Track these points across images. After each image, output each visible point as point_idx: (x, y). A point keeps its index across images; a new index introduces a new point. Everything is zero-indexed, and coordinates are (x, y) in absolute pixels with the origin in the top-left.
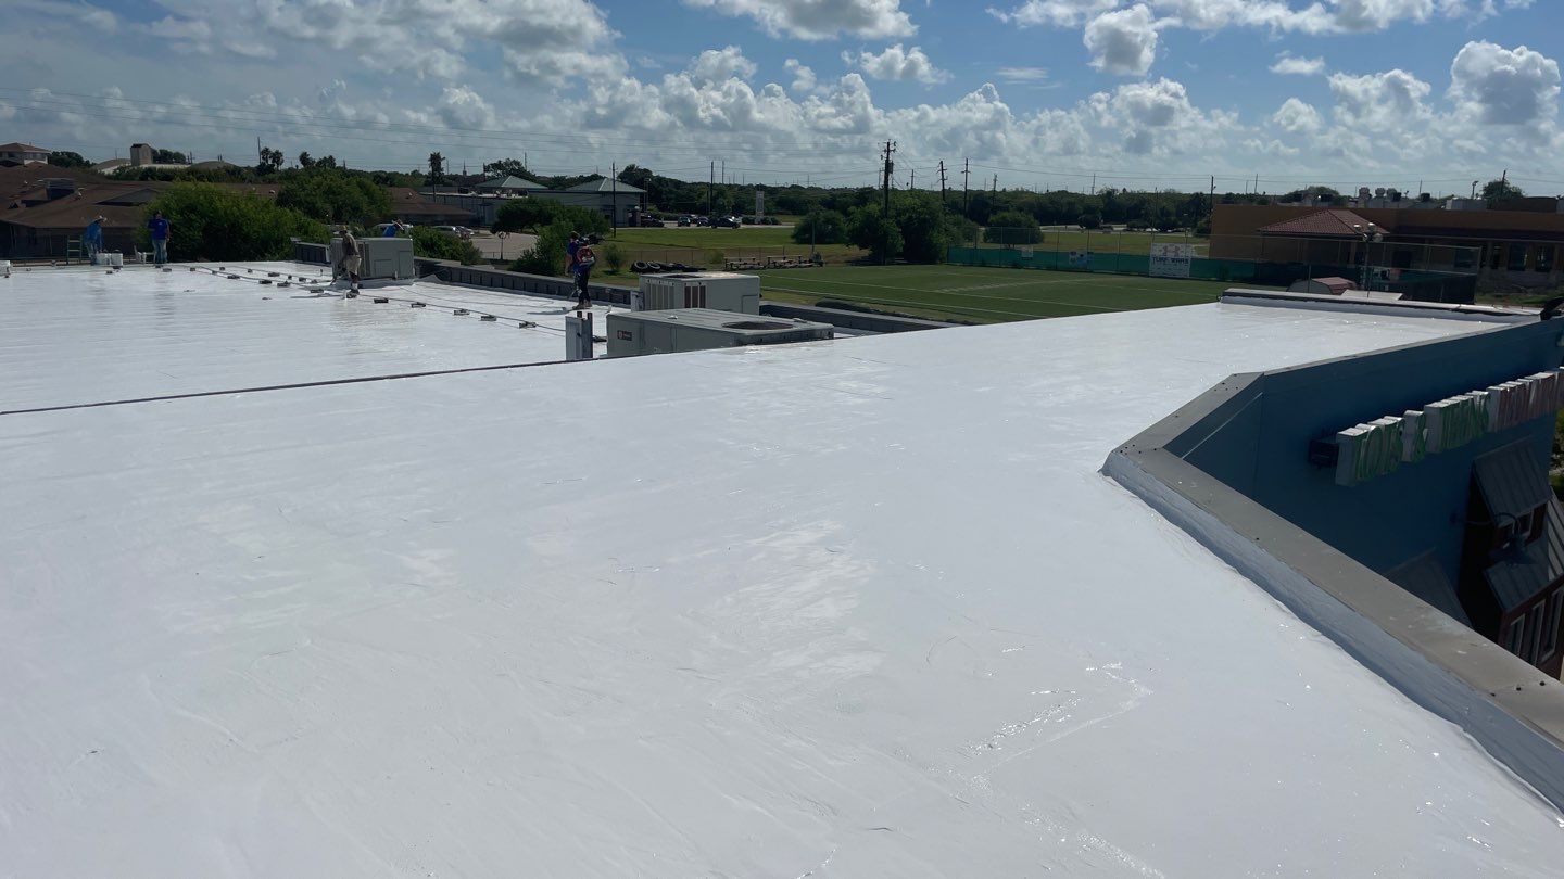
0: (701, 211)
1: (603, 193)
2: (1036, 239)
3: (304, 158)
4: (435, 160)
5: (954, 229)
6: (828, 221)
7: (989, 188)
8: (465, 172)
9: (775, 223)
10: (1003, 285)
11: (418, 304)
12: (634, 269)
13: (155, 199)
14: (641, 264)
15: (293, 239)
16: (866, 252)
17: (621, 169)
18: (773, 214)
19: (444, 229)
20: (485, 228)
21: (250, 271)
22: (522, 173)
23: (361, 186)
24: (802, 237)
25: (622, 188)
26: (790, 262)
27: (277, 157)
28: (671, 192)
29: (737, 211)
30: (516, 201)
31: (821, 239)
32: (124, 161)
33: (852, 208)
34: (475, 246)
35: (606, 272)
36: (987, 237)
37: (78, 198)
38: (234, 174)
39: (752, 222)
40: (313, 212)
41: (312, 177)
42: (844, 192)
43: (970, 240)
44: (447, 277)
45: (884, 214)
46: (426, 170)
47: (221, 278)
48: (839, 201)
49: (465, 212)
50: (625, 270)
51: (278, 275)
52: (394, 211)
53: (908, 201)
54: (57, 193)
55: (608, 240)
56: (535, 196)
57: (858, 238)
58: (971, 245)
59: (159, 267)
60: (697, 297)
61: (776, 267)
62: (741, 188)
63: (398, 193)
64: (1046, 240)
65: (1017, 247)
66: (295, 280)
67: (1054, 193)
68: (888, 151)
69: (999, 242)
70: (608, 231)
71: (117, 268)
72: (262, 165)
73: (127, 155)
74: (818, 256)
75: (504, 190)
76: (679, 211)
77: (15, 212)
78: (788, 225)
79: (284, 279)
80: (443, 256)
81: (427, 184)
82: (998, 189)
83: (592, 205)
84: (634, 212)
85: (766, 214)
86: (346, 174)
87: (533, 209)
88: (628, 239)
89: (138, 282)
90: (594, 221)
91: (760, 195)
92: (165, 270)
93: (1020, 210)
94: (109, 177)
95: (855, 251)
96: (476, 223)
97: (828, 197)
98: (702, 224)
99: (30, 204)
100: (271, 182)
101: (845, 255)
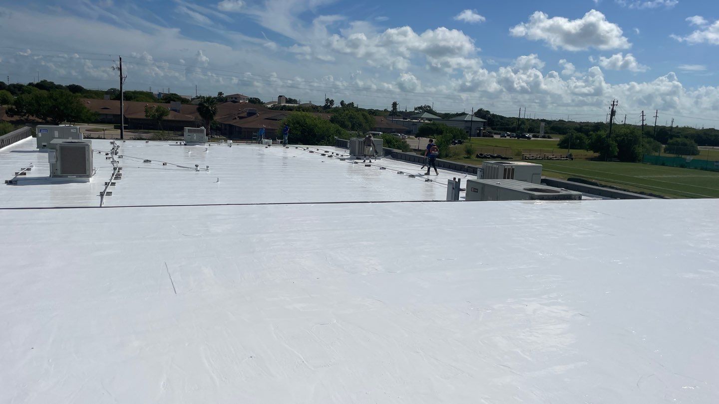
0: (512, 130)
1: (466, 121)
2: (695, 153)
3: (342, 103)
4: (395, 105)
5: (647, 145)
6: (577, 138)
7: (669, 125)
8: (406, 110)
9: (549, 137)
10: (674, 176)
11: (383, 168)
12: (478, 156)
13: (285, 118)
14: (481, 154)
15: (335, 137)
16: (597, 154)
17: (476, 110)
18: (548, 133)
19: (395, 135)
20: (413, 135)
21: (318, 150)
22: (430, 111)
23: (363, 115)
24: (563, 145)
25: (476, 119)
26: (556, 157)
27: (332, 102)
28: (499, 121)
29: (530, 131)
30: (427, 124)
31: (574, 147)
32: (275, 102)
33: (591, 133)
34: (408, 143)
35: (464, 158)
36: (666, 150)
37: (258, 116)
38: (315, 108)
39: (538, 137)
40: (343, 125)
41: (344, 111)
42: (587, 124)
43: (656, 151)
44: (396, 157)
45: (608, 136)
46: (390, 109)
47: (307, 152)
48: (584, 129)
49: (405, 128)
50: (473, 157)
51: (328, 152)
52: (376, 126)
53: (623, 131)
54: (251, 114)
55: (466, 144)
56: (436, 121)
57: (593, 147)
58: (657, 154)
59: (284, 146)
60: (509, 174)
61: (548, 159)
62: (533, 120)
63: (377, 118)
64: (700, 154)
65: (683, 156)
66: (335, 154)
67: (707, 130)
68: (614, 105)
69: (673, 153)
70: (467, 139)
71: (269, 145)
72: (326, 105)
73: (276, 100)
74: (571, 155)
75: (422, 119)
76: (501, 130)
77: (235, 121)
78: (556, 139)
79: (330, 154)
80: (394, 147)
81: (390, 115)
82: (674, 126)
83: (461, 126)
84: (480, 130)
85: (545, 133)
86: (358, 110)
87: (434, 128)
88: (476, 143)
89: (276, 152)
90: (461, 134)
91: (543, 124)
92: (286, 148)
93: (686, 137)
94: (269, 108)
95: (591, 153)
96: (409, 133)
97: (578, 126)
98: (512, 137)
99: (241, 118)
100: (328, 112)
101: (586, 155)
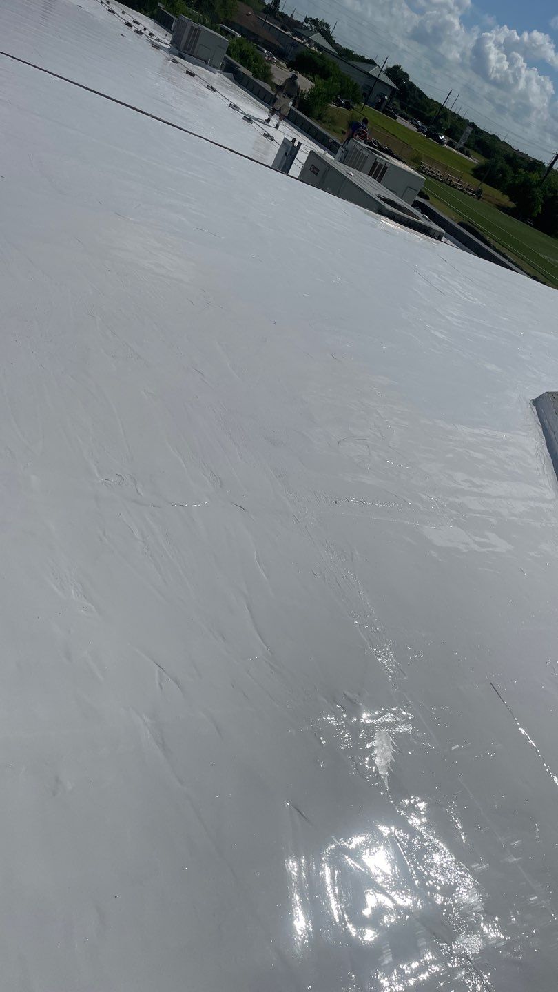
0: (426, 121)
8: (292, 16)
9: (468, 155)
11: (212, 88)
15: (160, 5)
16: (512, 205)
17: (392, 65)
18: (470, 148)
19: (259, 49)
20: (284, 61)
21: (123, 13)
22: (327, 35)
24: (478, 173)
25: (384, 78)
26: (460, 186)
28: (414, 98)
29: (447, 134)
30: (314, 53)
31: (491, 181)
33: (521, 170)
34: (272, 71)
39: (453, 147)
42: (524, 157)
44: (239, 80)
45: (539, 184)
47: (104, 7)
48: (517, 160)
49: (277, 44)
51: (138, 24)
52: (235, 19)
55: (355, 112)
56: (328, 56)
57: (510, 191)
60: (378, 172)
61: (450, 185)
63: (242, 8)
66: (147, 32)
70: (359, 104)
74: (480, 191)
75: (310, 41)
76: (412, 114)
78: (475, 160)
79: (140, 28)
80: (246, 65)
81: (264, 11)
83: (360, 81)
84: (383, 100)
85: (465, 145)
87: (320, 63)
90: (354, 92)
91: (469, 130)
95: (505, 200)
96: (281, 55)
97: (511, 155)
98: (422, 131)
101: (499, 200)
